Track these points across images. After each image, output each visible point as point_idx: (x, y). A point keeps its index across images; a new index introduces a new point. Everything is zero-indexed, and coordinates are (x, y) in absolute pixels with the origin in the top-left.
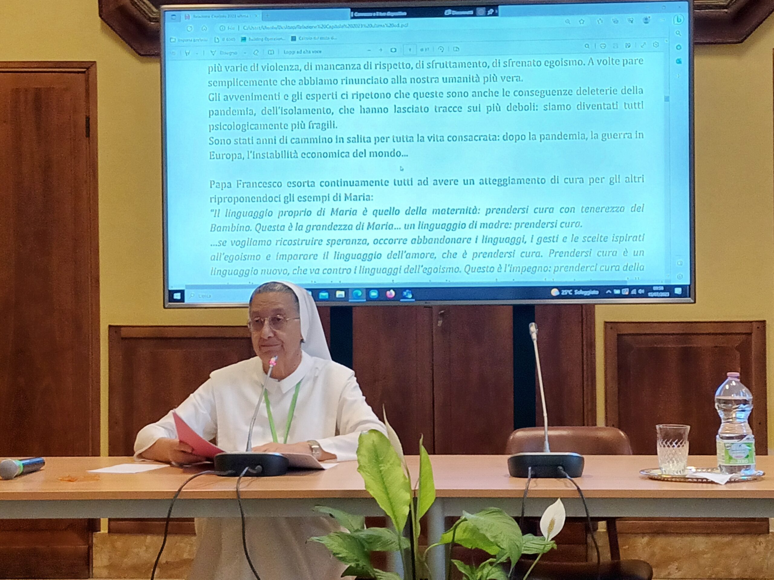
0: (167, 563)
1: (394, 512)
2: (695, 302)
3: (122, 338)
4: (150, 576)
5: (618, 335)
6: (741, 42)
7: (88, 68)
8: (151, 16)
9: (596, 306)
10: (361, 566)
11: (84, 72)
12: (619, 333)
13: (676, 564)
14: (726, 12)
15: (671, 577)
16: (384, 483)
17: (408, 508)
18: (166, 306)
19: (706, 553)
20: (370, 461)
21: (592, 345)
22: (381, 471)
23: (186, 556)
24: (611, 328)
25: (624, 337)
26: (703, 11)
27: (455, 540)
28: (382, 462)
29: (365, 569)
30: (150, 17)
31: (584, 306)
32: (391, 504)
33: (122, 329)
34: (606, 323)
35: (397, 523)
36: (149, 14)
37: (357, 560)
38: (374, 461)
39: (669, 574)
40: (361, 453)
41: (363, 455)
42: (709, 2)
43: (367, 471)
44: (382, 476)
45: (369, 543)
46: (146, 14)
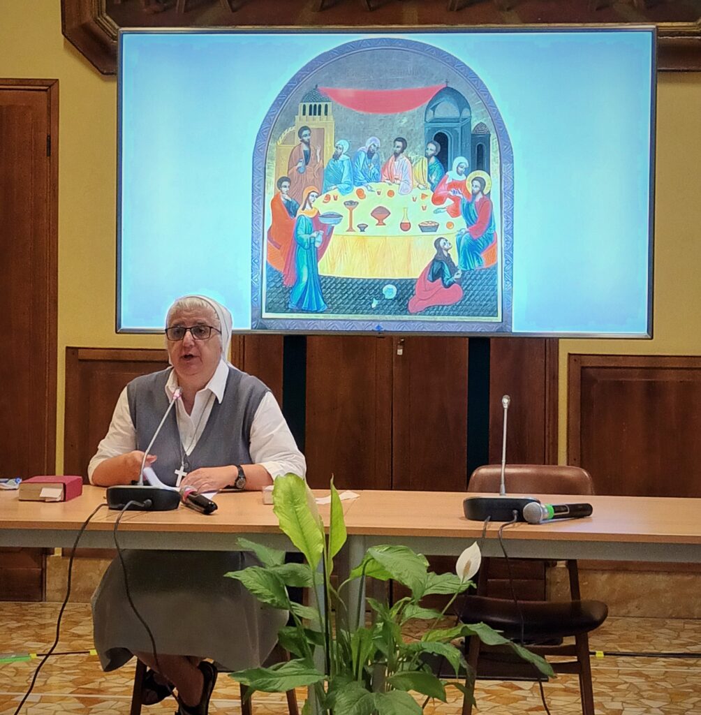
1: (308, 550)
2: (652, 338)
3: (80, 360)
5: (583, 368)
7: (50, 87)
9: (560, 340)
11: (46, 90)
12: (583, 365)
13: (636, 603)
15: (631, 615)
16: (299, 523)
18: (118, 331)
19: (667, 592)
20: (285, 502)
21: (555, 378)
22: (296, 512)
24: (575, 361)
25: (587, 369)
26: (675, 38)
27: (366, 573)
28: (298, 503)
30: (112, 35)
31: (548, 340)
32: (306, 542)
33: (79, 350)
34: (570, 355)
35: (312, 562)
36: (112, 32)
37: (272, 597)
38: (290, 502)
39: (629, 612)
40: (277, 495)
41: (279, 497)
42: (681, 29)
43: (282, 512)
44: (297, 516)
45: (285, 579)
46: (110, 32)
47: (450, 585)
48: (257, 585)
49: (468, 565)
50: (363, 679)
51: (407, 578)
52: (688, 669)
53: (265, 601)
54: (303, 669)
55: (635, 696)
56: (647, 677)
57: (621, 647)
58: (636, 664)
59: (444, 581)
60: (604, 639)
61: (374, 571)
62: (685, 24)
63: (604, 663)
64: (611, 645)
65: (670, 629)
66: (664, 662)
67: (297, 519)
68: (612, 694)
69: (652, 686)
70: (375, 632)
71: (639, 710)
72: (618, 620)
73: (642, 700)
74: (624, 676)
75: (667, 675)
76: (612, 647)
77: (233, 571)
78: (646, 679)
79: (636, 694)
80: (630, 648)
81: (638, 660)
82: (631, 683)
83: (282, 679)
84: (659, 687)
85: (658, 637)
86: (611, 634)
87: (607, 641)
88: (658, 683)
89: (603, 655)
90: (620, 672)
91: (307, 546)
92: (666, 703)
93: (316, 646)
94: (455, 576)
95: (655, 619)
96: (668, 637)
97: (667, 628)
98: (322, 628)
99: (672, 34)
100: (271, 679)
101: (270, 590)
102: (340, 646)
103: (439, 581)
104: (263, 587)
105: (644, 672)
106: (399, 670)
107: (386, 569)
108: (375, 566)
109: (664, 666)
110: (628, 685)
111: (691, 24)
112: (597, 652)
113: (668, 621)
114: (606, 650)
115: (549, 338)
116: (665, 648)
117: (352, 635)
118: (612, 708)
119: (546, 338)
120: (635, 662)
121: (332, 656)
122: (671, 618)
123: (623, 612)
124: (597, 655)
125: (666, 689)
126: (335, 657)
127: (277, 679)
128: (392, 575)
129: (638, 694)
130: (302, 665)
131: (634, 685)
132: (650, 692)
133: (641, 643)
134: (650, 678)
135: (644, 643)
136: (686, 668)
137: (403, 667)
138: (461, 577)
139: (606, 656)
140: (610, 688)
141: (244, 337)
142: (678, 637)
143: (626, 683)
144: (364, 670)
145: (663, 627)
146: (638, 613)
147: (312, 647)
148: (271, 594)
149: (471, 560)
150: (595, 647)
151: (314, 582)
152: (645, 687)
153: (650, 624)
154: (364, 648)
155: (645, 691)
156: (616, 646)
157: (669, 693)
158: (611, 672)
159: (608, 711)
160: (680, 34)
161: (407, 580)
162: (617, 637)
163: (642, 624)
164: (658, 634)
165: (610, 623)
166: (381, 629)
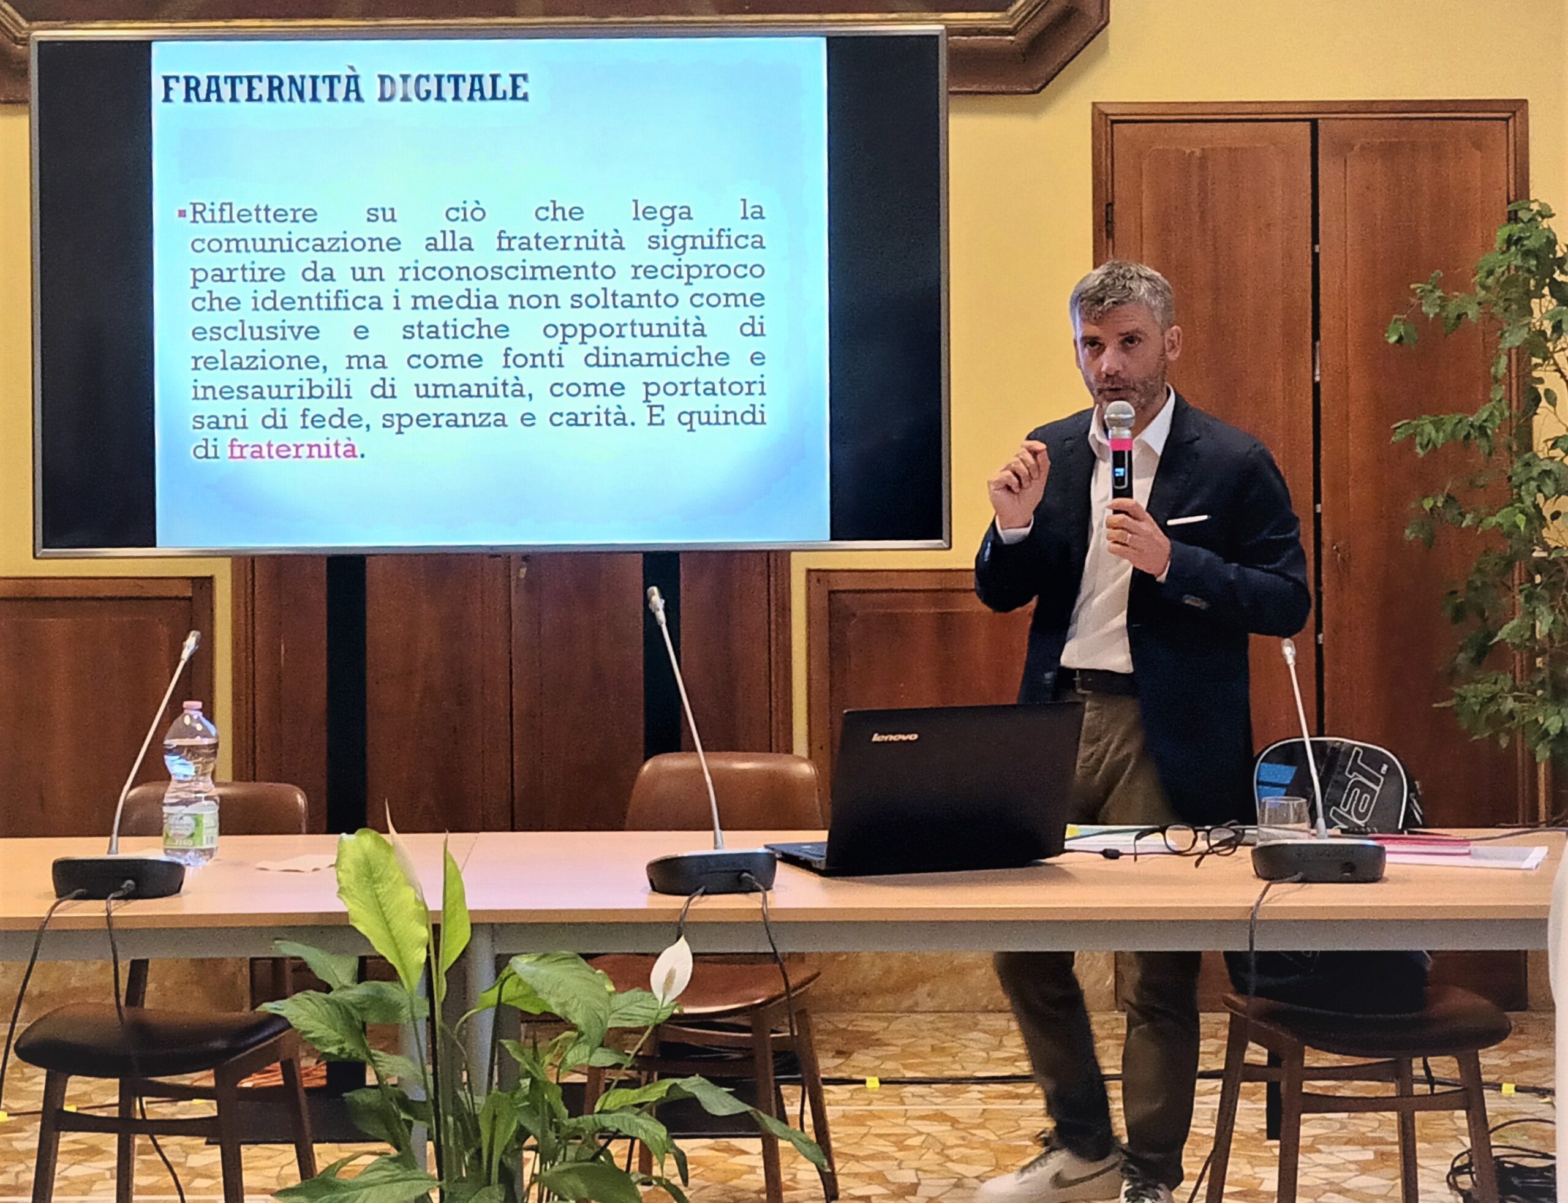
0: (41, 995)
1: (401, 959)
2: (950, 547)
4: (11, 1016)
5: (831, 592)
6: (1038, 91)
8: (17, 34)
9: (793, 554)
10: (347, 1050)
12: (830, 588)
13: (927, 988)
14: (1012, 42)
15: (919, 1009)
16: (383, 914)
17: (425, 951)
18: (38, 555)
19: (979, 968)
20: (358, 878)
21: (785, 609)
22: (377, 896)
23: (74, 982)
24: (819, 581)
25: (839, 595)
26: (973, 38)
27: (503, 1000)
28: (379, 880)
29: (354, 1055)
30: (15, 37)
31: (772, 556)
32: (396, 945)
34: (809, 571)
35: (408, 978)
36: (14, 31)
37: (341, 1042)
38: (365, 879)
39: (916, 1004)
40: (343, 867)
41: (349, 871)
42: (982, 24)
43: (353, 896)
44: (379, 902)
45: (362, 1010)
46: (10, 32)
47: (642, 1012)
48: (314, 1023)
49: (670, 977)
50: (500, 1182)
51: (576, 1010)
52: (1021, 1104)
53: (327, 1050)
54: (398, 1171)
55: (937, 1157)
56: (954, 1122)
57: (905, 1066)
58: (934, 1099)
59: (631, 1003)
60: (880, 1053)
61: (520, 997)
62: (989, 15)
63: (880, 1100)
64: (889, 1065)
65: (985, 1032)
66: (980, 1092)
67: (379, 908)
68: (899, 1155)
69: (963, 1138)
70: (517, 1096)
71: (944, 1182)
72: (897, 1018)
73: (949, 1165)
74: (919, 1122)
75: (987, 1115)
76: (893, 1068)
77: (272, 1000)
78: (952, 1126)
79: (938, 1153)
80: (924, 1068)
81: (937, 1090)
82: (928, 1134)
83: (366, 1191)
84: (974, 1139)
85: (966, 1047)
86: (888, 1045)
87: (883, 1059)
88: (973, 1131)
89: (877, 1084)
90: (908, 1114)
91: (398, 952)
92: (989, 1169)
93: (415, 1122)
94: (647, 994)
95: (961, 1015)
96: (982, 1046)
97: (980, 1030)
98: (427, 1094)
99: (966, 32)
100: (345, 1195)
101: (336, 1031)
102: (459, 1124)
103: (623, 1003)
104: (324, 1027)
105: (948, 1113)
106: (560, 1159)
107: (540, 996)
108: (520, 988)
109: (980, 1099)
110: (923, 1137)
111: (997, 15)
112: (868, 1079)
113: (981, 1017)
114: (884, 1076)
115: (776, 552)
116: (981, 1066)
117: (477, 1099)
118: (901, 1180)
119: (768, 552)
120: (931, 1095)
121: (447, 1140)
122: (986, 1010)
123: (906, 1003)
124: (868, 1085)
125: (986, 1144)
126: (451, 1143)
127: (355, 1192)
128: (549, 1006)
129: (941, 1153)
130: (397, 1164)
131: (934, 1137)
132: (962, 1150)
133: (939, 1060)
134: (958, 1122)
135: (943, 1059)
136: (1019, 1101)
137: (565, 1154)
138: (660, 997)
139: (884, 1086)
140: (895, 1144)
141: (253, 562)
142: (1000, 1046)
143: (920, 1133)
144: (501, 1163)
145: (974, 1026)
146: (931, 1004)
147: (409, 1124)
148: (339, 1037)
149: (676, 967)
150: (864, 1069)
151: (412, 1012)
152: (951, 1141)
153: (950, 1025)
154: (501, 1127)
155: (952, 1147)
156: (900, 1067)
157: (991, 1150)
158: (896, 1115)
159: (893, 1187)
160: (980, 32)
161: (576, 1015)
162: (898, 1050)
163: (940, 1025)
164: (966, 1043)
165: (886, 1024)
166: (526, 1091)
